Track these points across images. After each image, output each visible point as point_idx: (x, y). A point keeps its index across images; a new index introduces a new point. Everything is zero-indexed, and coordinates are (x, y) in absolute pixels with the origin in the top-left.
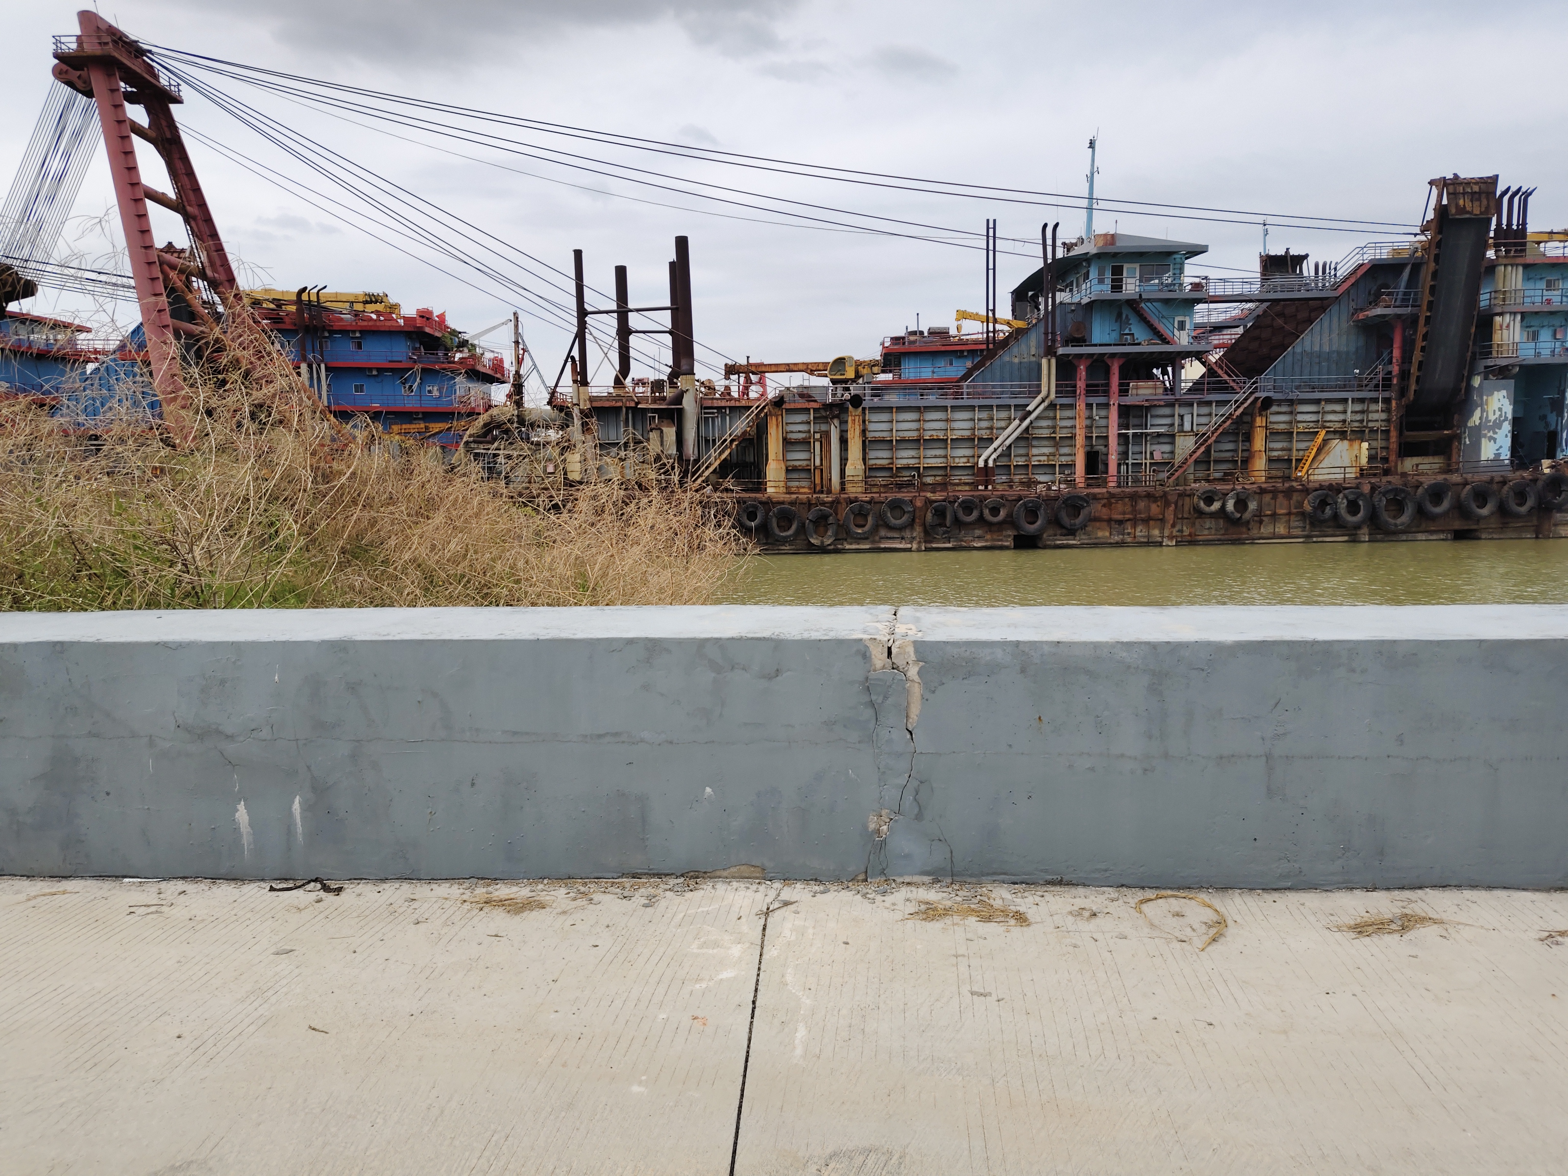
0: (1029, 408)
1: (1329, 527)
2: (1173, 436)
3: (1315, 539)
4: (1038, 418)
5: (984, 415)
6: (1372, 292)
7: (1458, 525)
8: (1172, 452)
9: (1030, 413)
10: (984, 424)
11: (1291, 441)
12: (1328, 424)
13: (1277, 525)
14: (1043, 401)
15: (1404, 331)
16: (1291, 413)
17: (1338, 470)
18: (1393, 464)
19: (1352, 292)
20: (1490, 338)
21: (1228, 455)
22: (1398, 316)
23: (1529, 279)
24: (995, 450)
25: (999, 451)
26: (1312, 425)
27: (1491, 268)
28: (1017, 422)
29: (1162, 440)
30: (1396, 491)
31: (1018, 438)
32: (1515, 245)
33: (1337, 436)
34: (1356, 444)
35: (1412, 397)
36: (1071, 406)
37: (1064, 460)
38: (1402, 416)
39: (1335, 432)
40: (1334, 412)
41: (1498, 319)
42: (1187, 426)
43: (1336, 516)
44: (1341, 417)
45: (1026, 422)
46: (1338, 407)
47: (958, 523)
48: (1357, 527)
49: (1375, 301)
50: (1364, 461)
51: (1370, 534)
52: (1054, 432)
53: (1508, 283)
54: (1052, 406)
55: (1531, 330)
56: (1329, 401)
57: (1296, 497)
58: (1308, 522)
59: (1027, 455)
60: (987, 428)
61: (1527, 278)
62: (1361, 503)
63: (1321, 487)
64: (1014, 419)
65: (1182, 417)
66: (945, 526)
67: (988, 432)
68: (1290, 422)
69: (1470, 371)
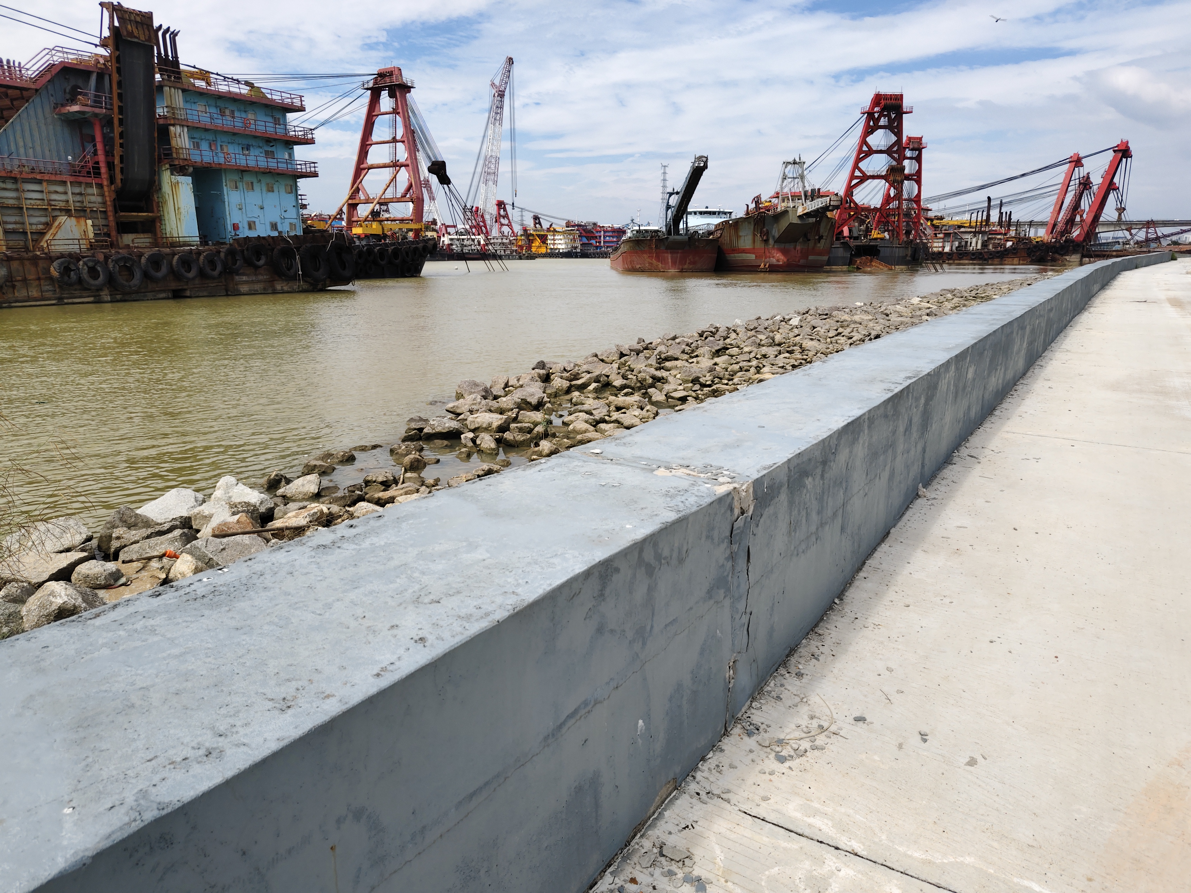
1: (76, 290)
3: (66, 301)
6: (67, 91)
7: (174, 285)
11: (22, 215)
12: (53, 203)
13: (30, 290)
15: (102, 127)
16: (17, 190)
17: (71, 242)
18: (115, 239)
19: (49, 87)
20: (169, 143)
22: (96, 115)
23: (187, 102)
26: (38, 202)
27: (160, 88)
30: (125, 259)
32: (173, 72)
33: (63, 213)
34: (82, 221)
35: (120, 185)
38: (114, 200)
39: (60, 210)
40: (56, 192)
41: (172, 128)
43: (80, 281)
44: (63, 197)
46: (60, 189)
48: (99, 289)
49: (73, 100)
50: (91, 235)
51: (111, 295)
53: (173, 102)
55: (195, 140)
56: (49, 182)
57: (42, 264)
58: (57, 286)
61: (186, 101)
62: (99, 269)
63: (62, 256)
68: (18, 198)
69: (160, 168)
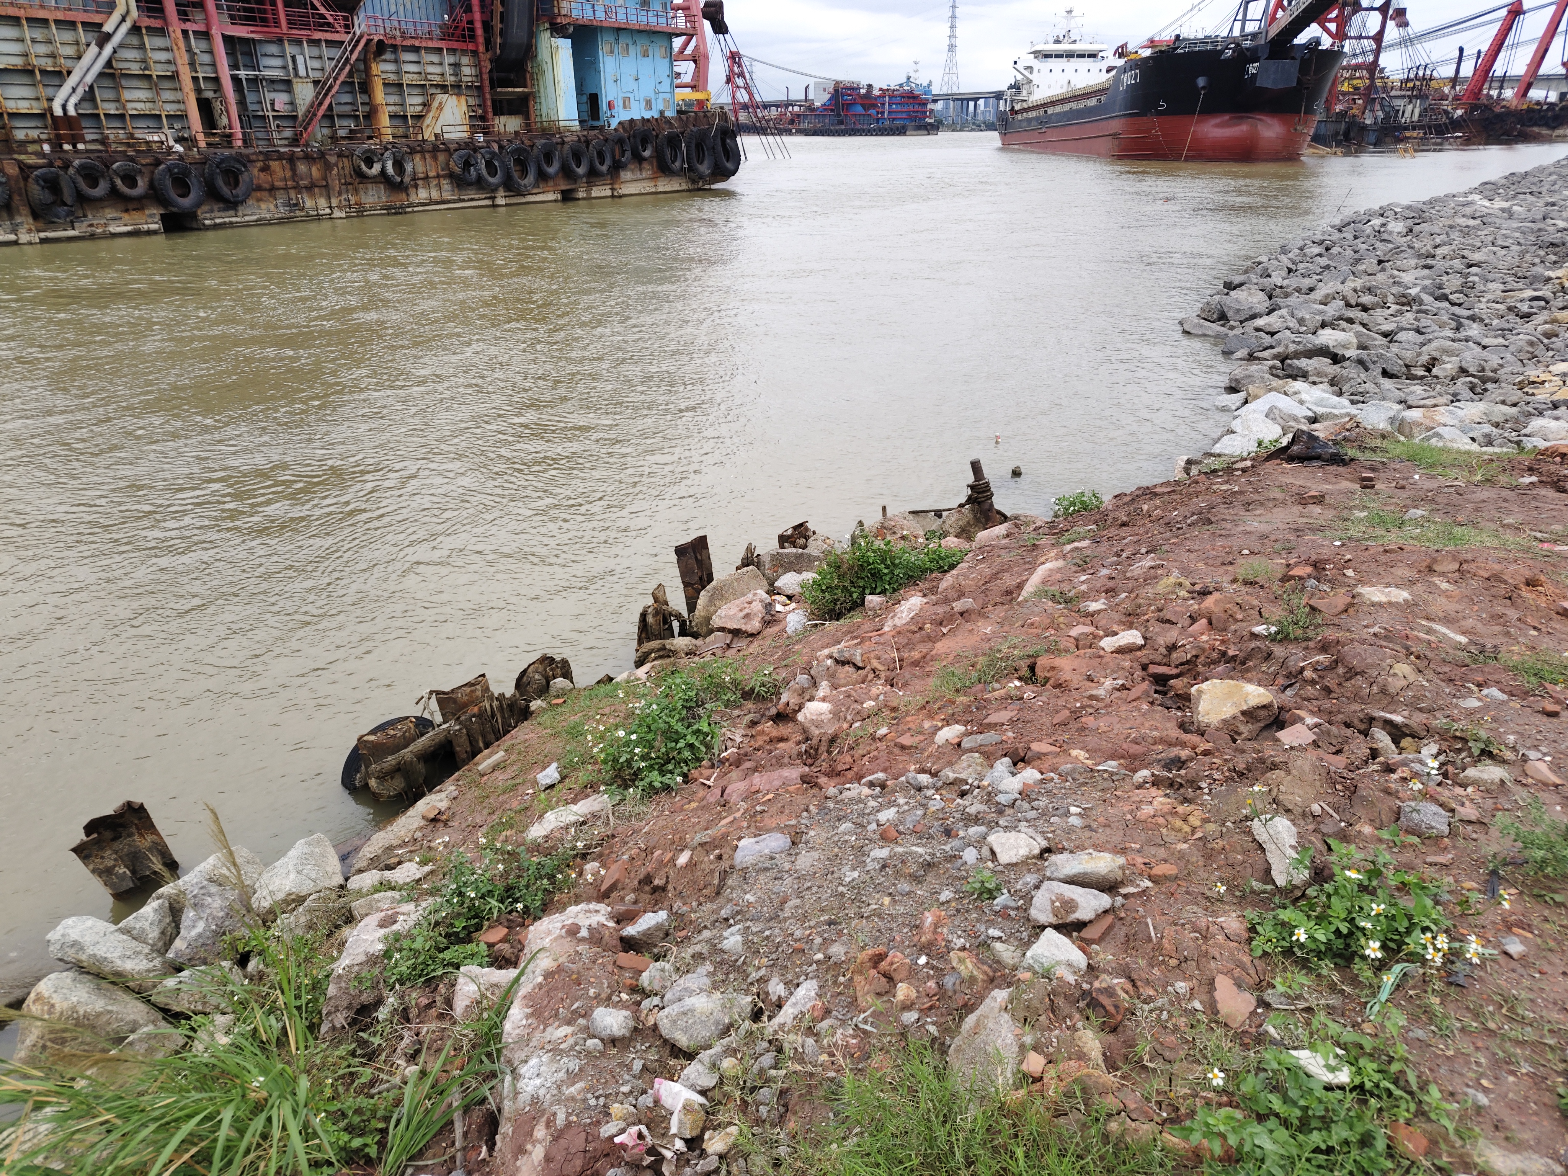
0: (108, 28)
1: (476, 190)
2: (288, 82)
4: (121, 46)
5: (38, 34)
7: (564, 185)
8: (292, 103)
9: (108, 37)
10: (42, 49)
11: (401, 94)
12: (430, 77)
13: (431, 189)
14: (123, 20)
16: (396, 61)
17: (457, 128)
21: (348, 108)
24: (74, 90)
25: (80, 91)
26: (417, 76)
28: (94, 49)
29: (277, 87)
30: (518, 150)
31: (101, 75)
33: (441, 90)
34: (456, 100)
35: (498, 51)
36: (161, 32)
37: (171, 109)
38: (491, 71)
39: (436, 86)
40: (432, 63)
42: (302, 72)
43: (479, 178)
44: (439, 69)
45: (108, 50)
46: (435, 58)
47: (83, 200)
48: (495, 190)
50: (467, 118)
52: (146, 69)
54: (135, 29)
56: (428, 50)
58: (458, 185)
59: (118, 100)
60: (48, 56)
62: (496, 163)
63: (457, 146)
64: (88, 45)
65: (294, 58)
66: (66, 205)
67: (50, 61)
68: (398, 72)
69: (538, 26)
